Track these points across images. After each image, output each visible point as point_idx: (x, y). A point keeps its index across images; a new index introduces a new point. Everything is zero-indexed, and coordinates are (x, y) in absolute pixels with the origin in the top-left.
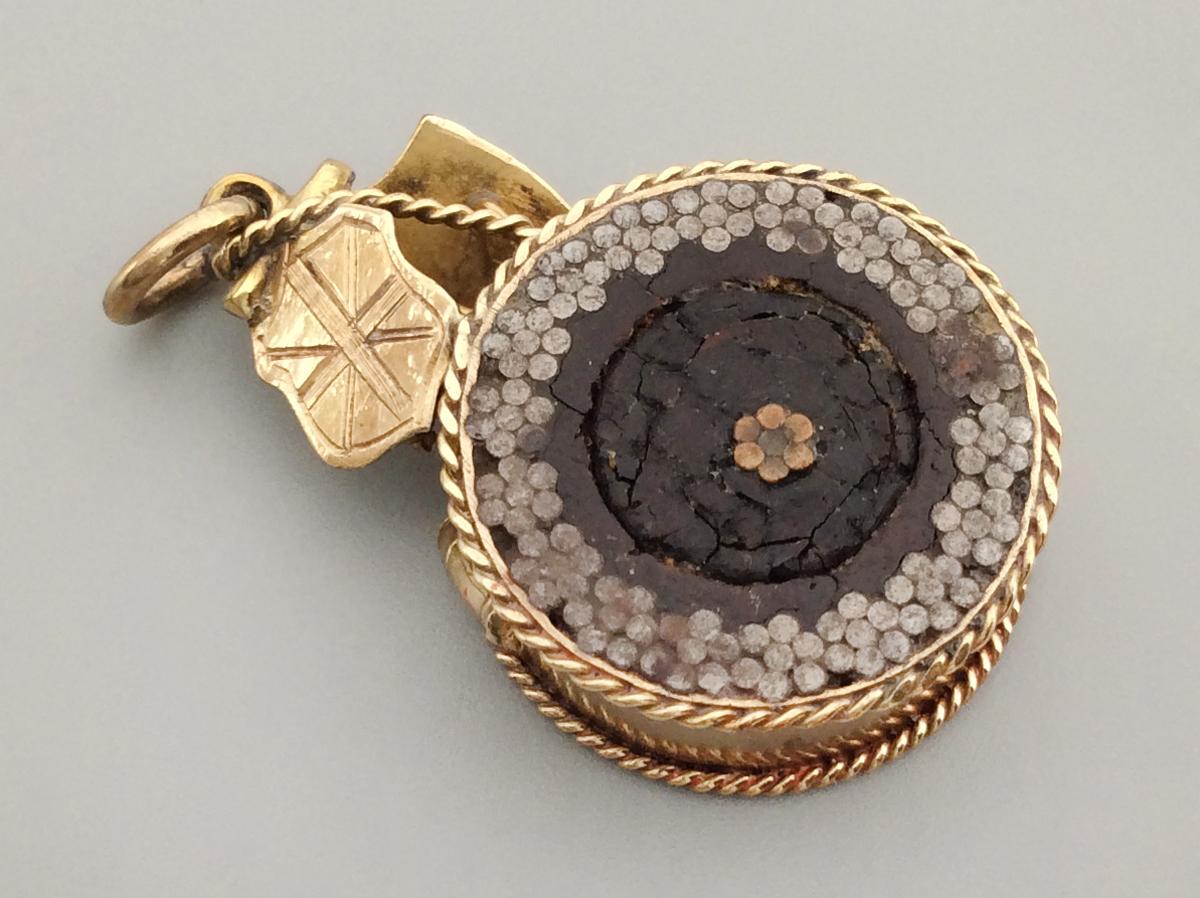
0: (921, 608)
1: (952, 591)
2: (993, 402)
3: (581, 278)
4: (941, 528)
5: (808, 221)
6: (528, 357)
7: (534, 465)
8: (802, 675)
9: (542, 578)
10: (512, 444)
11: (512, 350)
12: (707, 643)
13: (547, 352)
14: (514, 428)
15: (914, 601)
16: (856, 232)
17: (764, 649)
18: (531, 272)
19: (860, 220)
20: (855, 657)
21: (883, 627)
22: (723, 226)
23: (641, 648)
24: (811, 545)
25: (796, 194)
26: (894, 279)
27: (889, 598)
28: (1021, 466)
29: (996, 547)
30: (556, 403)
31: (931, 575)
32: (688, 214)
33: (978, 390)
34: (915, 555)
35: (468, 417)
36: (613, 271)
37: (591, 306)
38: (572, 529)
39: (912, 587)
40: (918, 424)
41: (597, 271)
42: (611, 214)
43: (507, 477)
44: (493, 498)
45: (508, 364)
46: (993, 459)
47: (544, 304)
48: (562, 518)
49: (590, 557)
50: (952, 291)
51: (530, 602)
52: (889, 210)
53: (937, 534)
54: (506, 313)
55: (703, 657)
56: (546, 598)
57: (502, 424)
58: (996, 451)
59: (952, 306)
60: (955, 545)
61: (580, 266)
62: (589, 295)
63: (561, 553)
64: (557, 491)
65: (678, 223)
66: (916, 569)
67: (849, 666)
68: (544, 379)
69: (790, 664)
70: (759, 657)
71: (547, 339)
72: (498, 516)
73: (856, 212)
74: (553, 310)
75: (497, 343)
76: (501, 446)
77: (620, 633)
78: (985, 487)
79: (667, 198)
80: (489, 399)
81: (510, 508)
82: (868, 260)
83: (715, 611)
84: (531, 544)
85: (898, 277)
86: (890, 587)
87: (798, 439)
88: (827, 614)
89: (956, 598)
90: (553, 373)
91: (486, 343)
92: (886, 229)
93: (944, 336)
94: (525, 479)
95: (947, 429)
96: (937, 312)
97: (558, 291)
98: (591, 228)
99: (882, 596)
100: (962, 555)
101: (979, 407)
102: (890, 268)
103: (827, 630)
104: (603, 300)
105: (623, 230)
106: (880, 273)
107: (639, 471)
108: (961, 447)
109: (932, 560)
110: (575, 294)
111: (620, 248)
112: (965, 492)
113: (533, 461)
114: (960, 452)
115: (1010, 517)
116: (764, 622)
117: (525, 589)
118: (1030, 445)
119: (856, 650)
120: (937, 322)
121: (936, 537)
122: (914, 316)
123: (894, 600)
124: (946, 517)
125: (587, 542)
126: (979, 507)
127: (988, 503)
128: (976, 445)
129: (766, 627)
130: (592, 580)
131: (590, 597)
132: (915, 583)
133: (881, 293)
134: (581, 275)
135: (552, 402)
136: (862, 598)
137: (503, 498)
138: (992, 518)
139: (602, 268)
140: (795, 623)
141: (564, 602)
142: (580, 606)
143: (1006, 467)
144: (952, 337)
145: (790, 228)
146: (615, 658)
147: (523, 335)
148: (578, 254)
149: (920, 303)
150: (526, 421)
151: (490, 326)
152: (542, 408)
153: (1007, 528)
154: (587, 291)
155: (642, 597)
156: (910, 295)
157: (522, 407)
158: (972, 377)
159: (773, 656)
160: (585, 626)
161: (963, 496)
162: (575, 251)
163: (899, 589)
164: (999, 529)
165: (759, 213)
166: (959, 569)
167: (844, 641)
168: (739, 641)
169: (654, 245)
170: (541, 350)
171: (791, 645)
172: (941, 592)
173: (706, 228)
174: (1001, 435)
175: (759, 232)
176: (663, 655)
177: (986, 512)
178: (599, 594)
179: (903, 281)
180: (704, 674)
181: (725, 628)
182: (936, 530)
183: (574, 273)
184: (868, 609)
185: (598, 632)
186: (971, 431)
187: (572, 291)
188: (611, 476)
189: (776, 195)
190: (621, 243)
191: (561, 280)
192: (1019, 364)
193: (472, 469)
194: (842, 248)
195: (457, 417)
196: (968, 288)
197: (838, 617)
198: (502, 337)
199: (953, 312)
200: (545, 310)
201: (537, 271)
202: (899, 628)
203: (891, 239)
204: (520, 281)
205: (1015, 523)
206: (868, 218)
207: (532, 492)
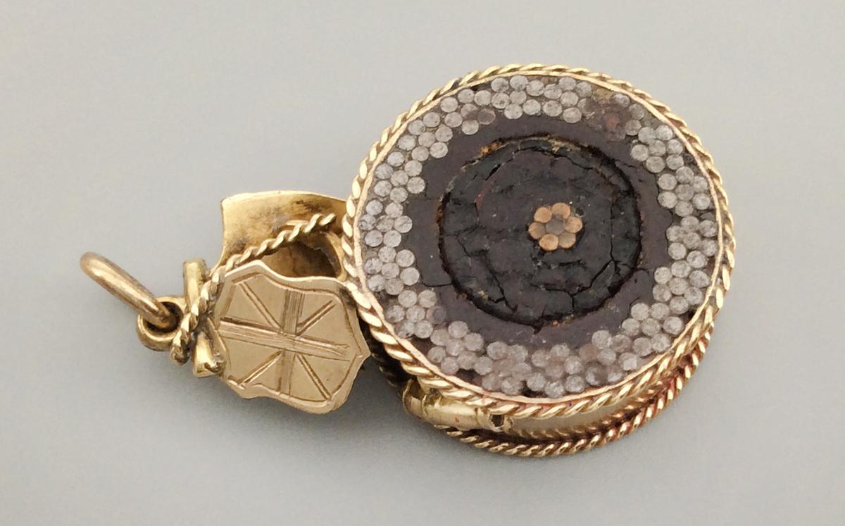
0: (695, 252)
1: (702, 232)
2: (640, 129)
3: (389, 219)
4: (671, 207)
5: (475, 108)
6: (398, 277)
7: (450, 327)
8: (669, 327)
9: (504, 378)
10: (429, 326)
11: (388, 280)
12: (611, 347)
13: (405, 268)
14: (423, 317)
15: (689, 251)
16: (503, 96)
17: (640, 330)
18: (360, 235)
19: (500, 89)
20: (685, 298)
21: (686, 274)
22: (437, 141)
23: (582, 374)
24: (616, 262)
25: (457, 100)
26: (542, 106)
27: (677, 259)
28: (680, 149)
29: (703, 196)
30: (433, 289)
31: (686, 233)
32: (414, 148)
33: (628, 128)
34: (670, 229)
35: (395, 330)
36: (402, 203)
37: (407, 228)
38: (497, 344)
39: (682, 245)
40: (615, 165)
41: (394, 209)
42: (375, 177)
43: (441, 344)
44: (443, 359)
45: (391, 288)
46: (665, 156)
47: (382, 245)
48: (487, 343)
49: (518, 350)
50: (574, 91)
51: (508, 395)
52: (509, 74)
53: (671, 211)
54: (367, 264)
55: (615, 355)
56: (514, 387)
57: (415, 319)
58: (663, 151)
59: (580, 99)
60: (684, 210)
61: (383, 213)
62: (400, 223)
63: (501, 360)
64: (472, 331)
65: (413, 156)
66: (676, 235)
67: (687, 305)
68: (416, 282)
69: (658, 326)
70: (642, 335)
71: (399, 261)
72: (454, 367)
73: (494, 87)
74: (390, 244)
75: (376, 282)
76: (424, 331)
77: (565, 376)
78: (673, 172)
79: (396, 148)
80: (397, 312)
81: (457, 357)
82: (521, 105)
83: (601, 329)
84: (483, 367)
85: (543, 104)
86: (672, 254)
87: (566, 217)
88: (654, 289)
89: (707, 235)
90: (418, 275)
91: (370, 287)
92: (516, 84)
93: (589, 115)
94: (451, 338)
95: (630, 158)
96: (576, 106)
97: (383, 233)
98: (371, 190)
99: (673, 261)
100: (691, 213)
101: (636, 137)
102: (535, 102)
103: (661, 296)
104: (410, 221)
105: (388, 180)
106: (533, 108)
107: (502, 291)
108: (645, 161)
109: (680, 226)
110: (393, 229)
111: (395, 189)
112: (666, 181)
113: (447, 326)
114: (647, 164)
115: (696, 177)
116: (629, 316)
117: (500, 391)
118: (676, 137)
119: (683, 295)
120: (581, 111)
121: (672, 213)
122: (567, 116)
123: (679, 258)
124: (668, 200)
125: (510, 344)
126: (679, 183)
127: (681, 178)
128: (651, 155)
129: (632, 317)
130: (528, 360)
131: (535, 369)
132: (682, 242)
133: (541, 116)
134: (388, 217)
135: (430, 290)
136: (663, 269)
137: (448, 355)
138: (689, 183)
139: (395, 207)
140: (643, 305)
141: (525, 382)
142: (534, 378)
143: (675, 155)
144: (594, 113)
145: (470, 117)
146: (573, 390)
147: (385, 269)
148: (376, 208)
149: (564, 108)
150: (426, 309)
151: (365, 277)
152: (428, 297)
153: (700, 183)
154: (398, 223)
155: (561, 350)
156: (556, 108)
157: (418, 304)
158: (621, 125)
159: (647, 329)
160: (545, 385)
161: (666, 183)
162: (374, 207)
163: (677, 251)
164: (697, 186)
165: (449, 121)
166: (696, 220)
167: (674, 295)
168: (625, 334)
169: (411, 175)
170: (401, 269)
171: (650, 317)
172: (697, 237)
173: (429, 149)
174: (658, 141)
175: (456, 131)
176: (595, 370)
177: (684, 183)
178: (538, 365)
179: (547, 104)
180: (622, 363)
181: (614, 333)
182: (669, 210)
183: (383, 219)
184: (671, 271)
185: (554, 384)
186: (643, 150)
187: (390, 228)
188: (491, 304)
189: (449, 107)
190: (393, 187)
191: (380, 227)
192: (636, 102)
193: (419, 353)
194: (503, 109)
195: (389, 333)
196: (580, 84)
197: (662, 287)
198: (376, 277)
199: (583, 101)
200: (385, 248)
201: (364, 232)
202: (694, 269)
203: (524, 87)
204: (360, 243)
205: (702, 178)
206: (503, 85)
207: (461, 342)
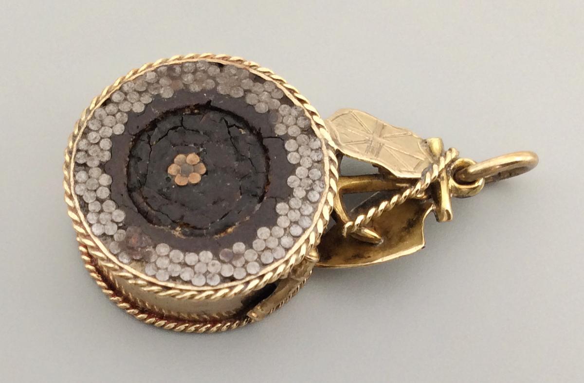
0: (94, 143)
1: (86, 155)
2: (115, 233)
3: (304, 187)
4: (105, 175)
5: (234, 263)
6: (300, 146)
7: (267, 110)
8: (121, 96)
9: (235, 75)
10: (281, 112)
11: (307, 145)
12: (162, 87)
13: (295, 151)
14: (285, 118)
15: (98, 143)
16: (212, 269)
17: (140, 96)
18: (324, 178)
19: (214, 276)
20: (107, 113)
21: (103, 128)
22: (265, 240)
23: (183, 73)
24: (149, 143)
25: (247, 272)
26: (184, 259)
27: (107, 139)
28: (89, 216)
29: (80, 180)
30: (276, 136)
31: (98, 156)
32: (282, 237)
33: (124, 235)
34: (107, 160)
35: (304, 113)
36: (294, 197)
37: (291, 179)
38: (236, 96)
39: (102, 148)
40: (138, 209)
41: (299, 193)
42: (312, 220)
43: (274, 100)
44: (273, 90)
45: (305, 139)
46: (101, 211)
47: (309, 169)
48: (244, 97)
49: (224, 91)
50: (158, 269)
51: (233, 66)
52: (205, 288)
53: (104, 172)
54: (321, 157)
55: (160, 82)
56: (229, 69)
57: (290, 117)
58: (102, 216)
59: (155, 262)
60: (95, 172)
61: (307, 192)
62: (296, 183)
63: (235, 86)
64: (253, 106)
65: (283, 231)
66: (104, 155)
67: (106, 109)
68: (287, 142)
69: (128, 97)
70: (140, 93)
71: (298, 156)
72: (266, 86)
73: (217, 279)
74: (304, 169)
75: (315, 144)
76: (284, 109)
77: (194, 73)
78: (98, 199)
79: (296, 238)
80: (302, 123)
81: (264, 91)
82: (199, 261)
83: (167, 99)
84: (248, 83)
85: (183, 261)
86: (110, 143)
87: (179, 175)
88: (126, 121)
89: (83, 153)
90: (286, 146)
91: (319, 142)
92: (201, 279)
93: (150, 249)
94: (267, 103)
95: (126, 213)
96: (159, 256)
97: (308, 177)
98: (315, 210)
99: (110, 138)
100: (91, 170)
101: (119, 228)
102: (189, 263)
103: (123, 116)
104: (288, 184)
105: (302, 215)
106: (191, 258)
107: (229, 132)
108: (116, 209)
109: (100, 161)
110: (301, 179)
111: (297, 207)
113: (269, 111)
114: (115, 207)
115: (81, 194)
116: (146, 105)
117: (238, 69)
118: (90, 225)
119: (108, 115)
120: (156, 252)
121: (104, 170)
122: (167, 249)
123: (105, 139)
124: (105, 179)
125: (228, 95)
126: (95, 191)
127: (93, 194)
128: (111, 213)
129: (145, 104)
130: (217, 84)
131: (214, 78)
132: (102, 150)
133: (185, 250)
135: (278, 135)
136: (117, 133)
137: (270, 93)
138: (88, 190)
139: (298, 195)
140: (135, 111)
141: (221, 71)
142: (215, 73)
143: (94, 211)
144: (147, 250)
145: (238, 256)
146: (190, 64)
147: (308, 152)
148: (312, 196)
149: (168, 256)
150: (282, 123)
151: (323, 149)
152: (280, 131)
153: (80, 189)
154: (297, 183)
155: (195, 88)
156: (173, 256)
157: (287, 127)
158: (128, 238)
159: (136, 96)
160: (208, 68)
161: (104, 192)
162: (314, 196)
163: (106, 144)
164: (83, 187)
165: (255, 254)
166: (88, 164)
167: (114, 115)
168: (151, 94)
169: (286, 217)
170: (297, 151)
171: (132, 103)
172: (90, 152)
173: (271, 235)
174: (103, 223)
175: (250, 246)
176: (174, 75)
177: (91, 190)
178: (211, 81)
179: (180, 261)
180: (156, 77)
181: (159, 95)
182: (106, 173)
183: (307, 187)
184: (113, 131)
185: (202, 69)
186: (116, 218)
187: (303, 180)
188: (237, 124)
189: (254, 266)
190: (299, 209)
191: (310, 182)
192: (115, 255)
193: (289, 96)
194: (213, 259)
195: (308, 111)
196: (154, 274)
197: (121, 122)
198: (315, 148)
199: (153, 260)
200: (308, 167)
201: (321, 179)
202: (97, 131)
203: (196, 275)
204: (325, 173)
205: (78, 193)
206: (211, 279)
207: (260, 100)
